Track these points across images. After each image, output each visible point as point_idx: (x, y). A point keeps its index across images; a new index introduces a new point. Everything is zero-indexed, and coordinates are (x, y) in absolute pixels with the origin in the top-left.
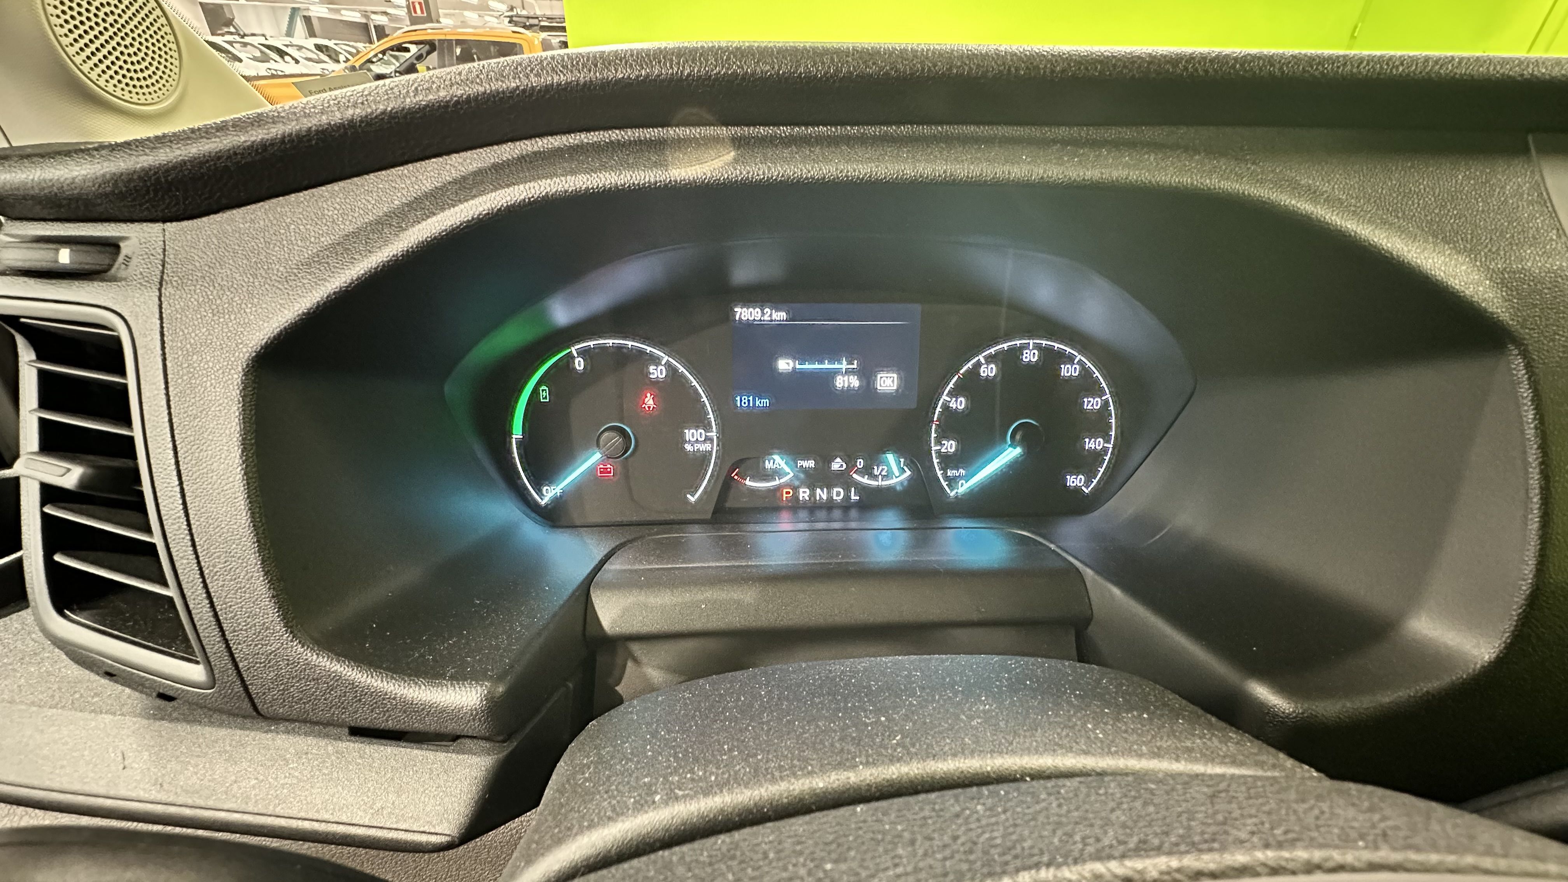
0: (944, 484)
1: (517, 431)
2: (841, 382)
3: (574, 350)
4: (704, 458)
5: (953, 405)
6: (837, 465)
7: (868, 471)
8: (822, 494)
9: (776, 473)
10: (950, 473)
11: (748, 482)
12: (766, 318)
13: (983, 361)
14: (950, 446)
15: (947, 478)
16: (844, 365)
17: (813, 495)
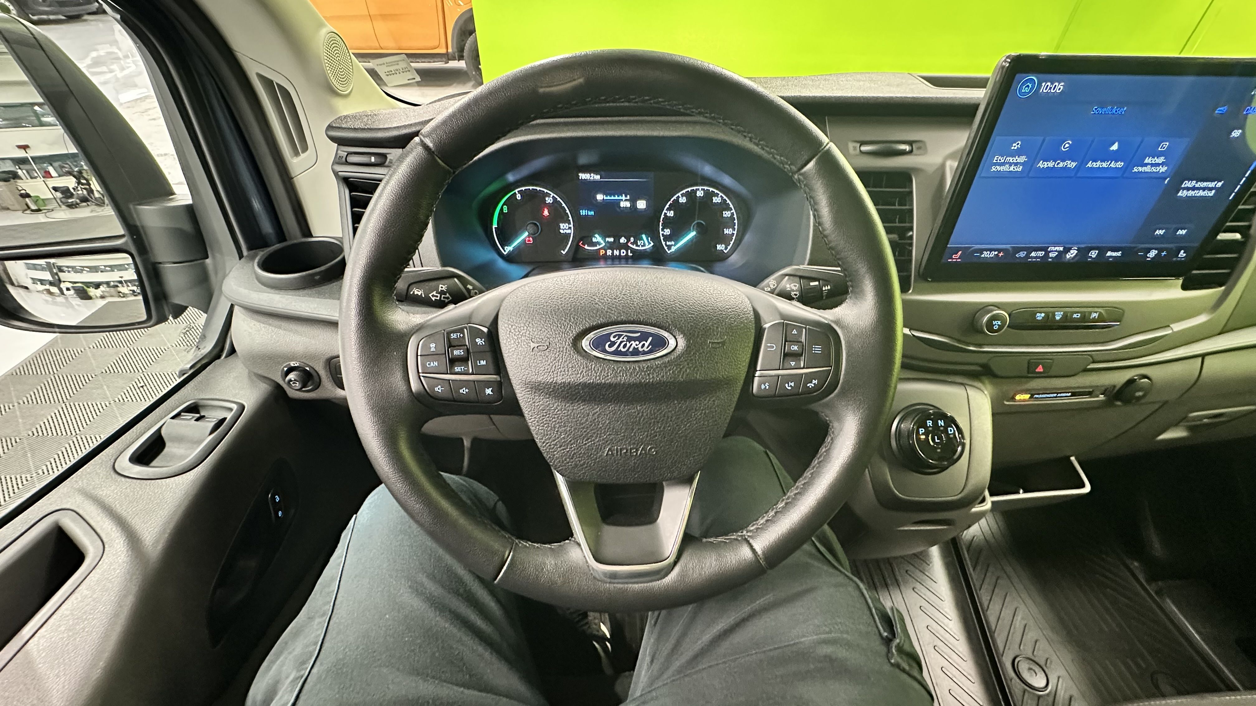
0: (666, 248)
1: (495, 225)
2: (623, 204)
3: (516, 191)
4: (567, 236)
5: (668, 214)
6: (623, 240)
7: (635, 243)
8: (616, 253)
9: (598, 243)
10: (668, 243)
11: (586, 247)
12: (592, 178)
13: (680, 196)
14: (667, 232)
15: (666, 245)
16: (624, 198)
17: (613, 253)
